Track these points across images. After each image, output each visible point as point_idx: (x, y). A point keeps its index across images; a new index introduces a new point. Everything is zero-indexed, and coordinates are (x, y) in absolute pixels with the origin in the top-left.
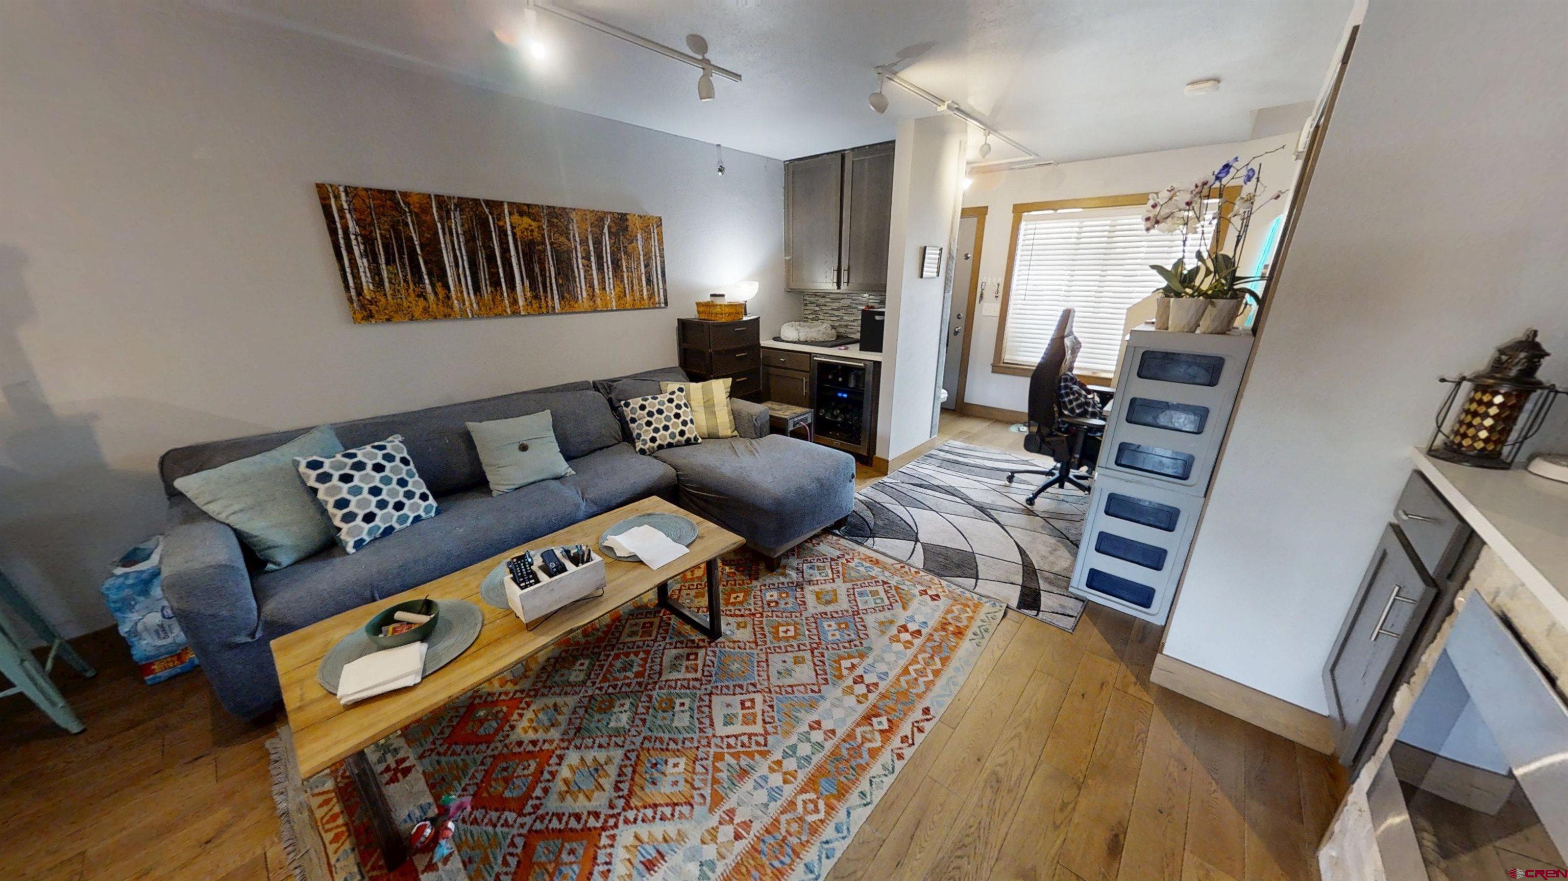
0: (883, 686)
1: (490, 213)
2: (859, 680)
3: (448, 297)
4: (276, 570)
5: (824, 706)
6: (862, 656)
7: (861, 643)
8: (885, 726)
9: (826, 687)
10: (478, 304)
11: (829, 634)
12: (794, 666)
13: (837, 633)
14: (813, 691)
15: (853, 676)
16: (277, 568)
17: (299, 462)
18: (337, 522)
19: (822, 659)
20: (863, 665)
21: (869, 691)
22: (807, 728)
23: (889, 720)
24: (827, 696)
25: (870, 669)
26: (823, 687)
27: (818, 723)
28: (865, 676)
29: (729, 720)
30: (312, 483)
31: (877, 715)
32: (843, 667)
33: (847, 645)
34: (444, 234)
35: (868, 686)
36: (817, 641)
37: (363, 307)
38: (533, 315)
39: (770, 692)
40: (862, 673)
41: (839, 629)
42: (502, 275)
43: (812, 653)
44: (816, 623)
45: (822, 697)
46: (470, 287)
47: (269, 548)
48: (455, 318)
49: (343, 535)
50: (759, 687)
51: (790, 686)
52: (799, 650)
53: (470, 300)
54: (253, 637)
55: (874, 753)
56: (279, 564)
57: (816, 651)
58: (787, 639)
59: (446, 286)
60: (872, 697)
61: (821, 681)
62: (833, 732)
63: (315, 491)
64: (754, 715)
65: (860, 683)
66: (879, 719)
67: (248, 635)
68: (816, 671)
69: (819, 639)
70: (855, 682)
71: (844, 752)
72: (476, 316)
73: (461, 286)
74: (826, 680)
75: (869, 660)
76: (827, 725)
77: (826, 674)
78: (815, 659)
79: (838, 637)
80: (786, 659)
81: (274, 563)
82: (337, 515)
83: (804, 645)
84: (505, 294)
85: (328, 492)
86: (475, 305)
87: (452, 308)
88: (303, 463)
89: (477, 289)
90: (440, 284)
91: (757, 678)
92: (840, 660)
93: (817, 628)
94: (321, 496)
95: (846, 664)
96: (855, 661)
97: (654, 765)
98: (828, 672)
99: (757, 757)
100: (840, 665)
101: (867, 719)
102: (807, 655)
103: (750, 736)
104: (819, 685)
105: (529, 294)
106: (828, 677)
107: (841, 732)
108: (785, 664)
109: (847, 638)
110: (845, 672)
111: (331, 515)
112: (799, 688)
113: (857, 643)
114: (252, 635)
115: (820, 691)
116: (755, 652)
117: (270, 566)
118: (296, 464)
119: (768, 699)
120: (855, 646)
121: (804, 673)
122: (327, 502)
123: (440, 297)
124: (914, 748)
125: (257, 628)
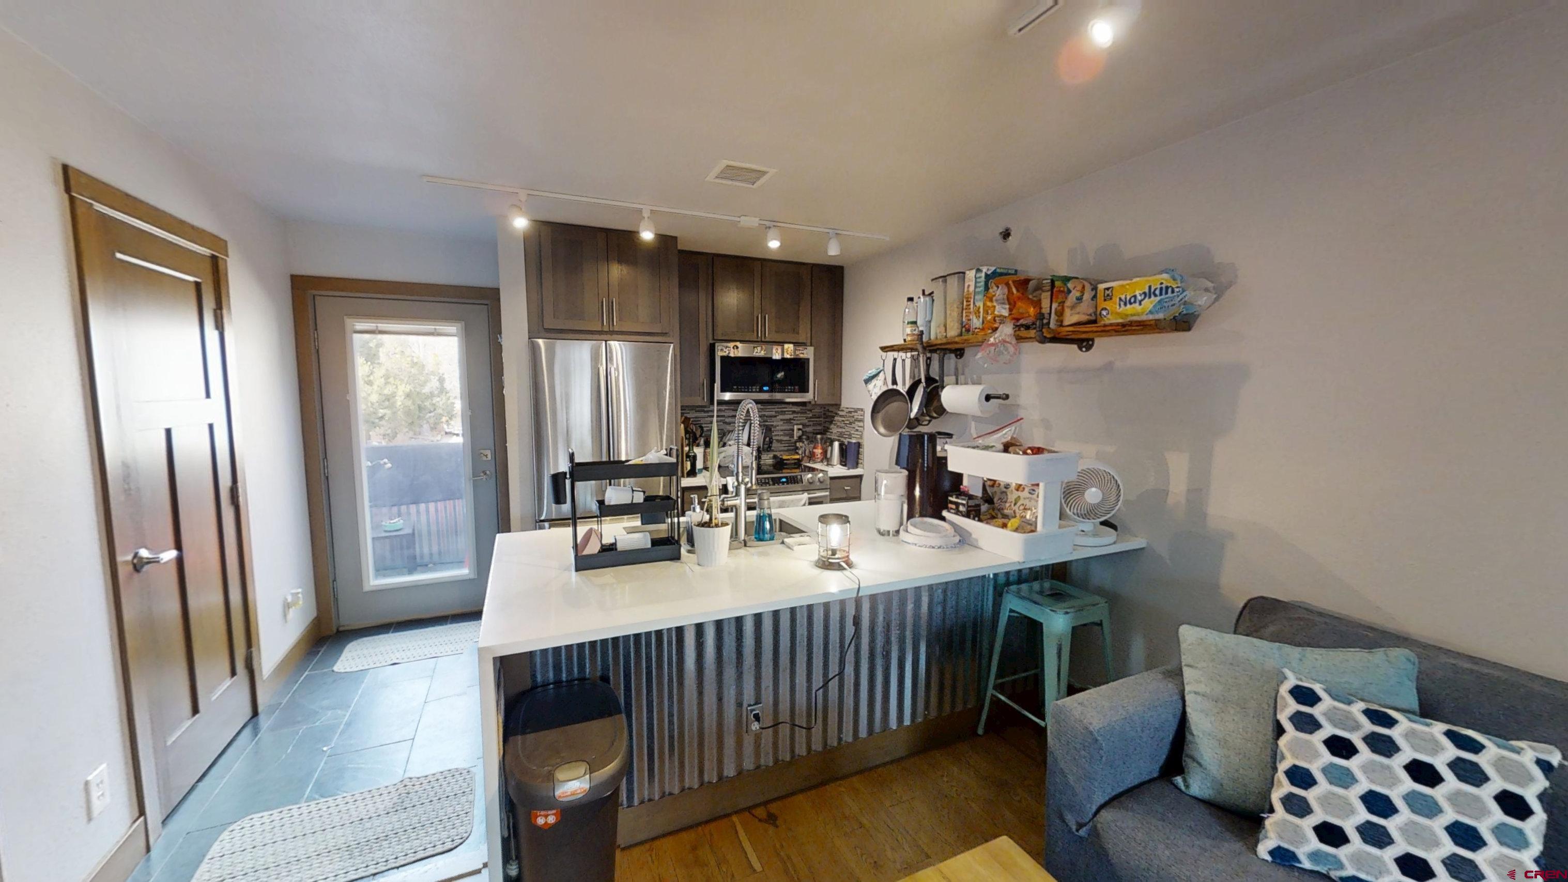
4: (1180, 790)
16: (1183, 788)
17: (1286, 678)
18: (1276, 797)
30: (1284, 718)
47: (1194, 760)
49: (1270, 822)
54: (1077, 828)
56: (1187, 786)
63: (1280, 731)
67: (1076, 824)
81: (1185, 781)
82: (1283, 788)
85: (1295, 746)
88: (1292, 681)
94: (1283, 742)
111: (1275, 779)
117: (1179, 780)
122: (1283, 758)
125: (1085, 825)
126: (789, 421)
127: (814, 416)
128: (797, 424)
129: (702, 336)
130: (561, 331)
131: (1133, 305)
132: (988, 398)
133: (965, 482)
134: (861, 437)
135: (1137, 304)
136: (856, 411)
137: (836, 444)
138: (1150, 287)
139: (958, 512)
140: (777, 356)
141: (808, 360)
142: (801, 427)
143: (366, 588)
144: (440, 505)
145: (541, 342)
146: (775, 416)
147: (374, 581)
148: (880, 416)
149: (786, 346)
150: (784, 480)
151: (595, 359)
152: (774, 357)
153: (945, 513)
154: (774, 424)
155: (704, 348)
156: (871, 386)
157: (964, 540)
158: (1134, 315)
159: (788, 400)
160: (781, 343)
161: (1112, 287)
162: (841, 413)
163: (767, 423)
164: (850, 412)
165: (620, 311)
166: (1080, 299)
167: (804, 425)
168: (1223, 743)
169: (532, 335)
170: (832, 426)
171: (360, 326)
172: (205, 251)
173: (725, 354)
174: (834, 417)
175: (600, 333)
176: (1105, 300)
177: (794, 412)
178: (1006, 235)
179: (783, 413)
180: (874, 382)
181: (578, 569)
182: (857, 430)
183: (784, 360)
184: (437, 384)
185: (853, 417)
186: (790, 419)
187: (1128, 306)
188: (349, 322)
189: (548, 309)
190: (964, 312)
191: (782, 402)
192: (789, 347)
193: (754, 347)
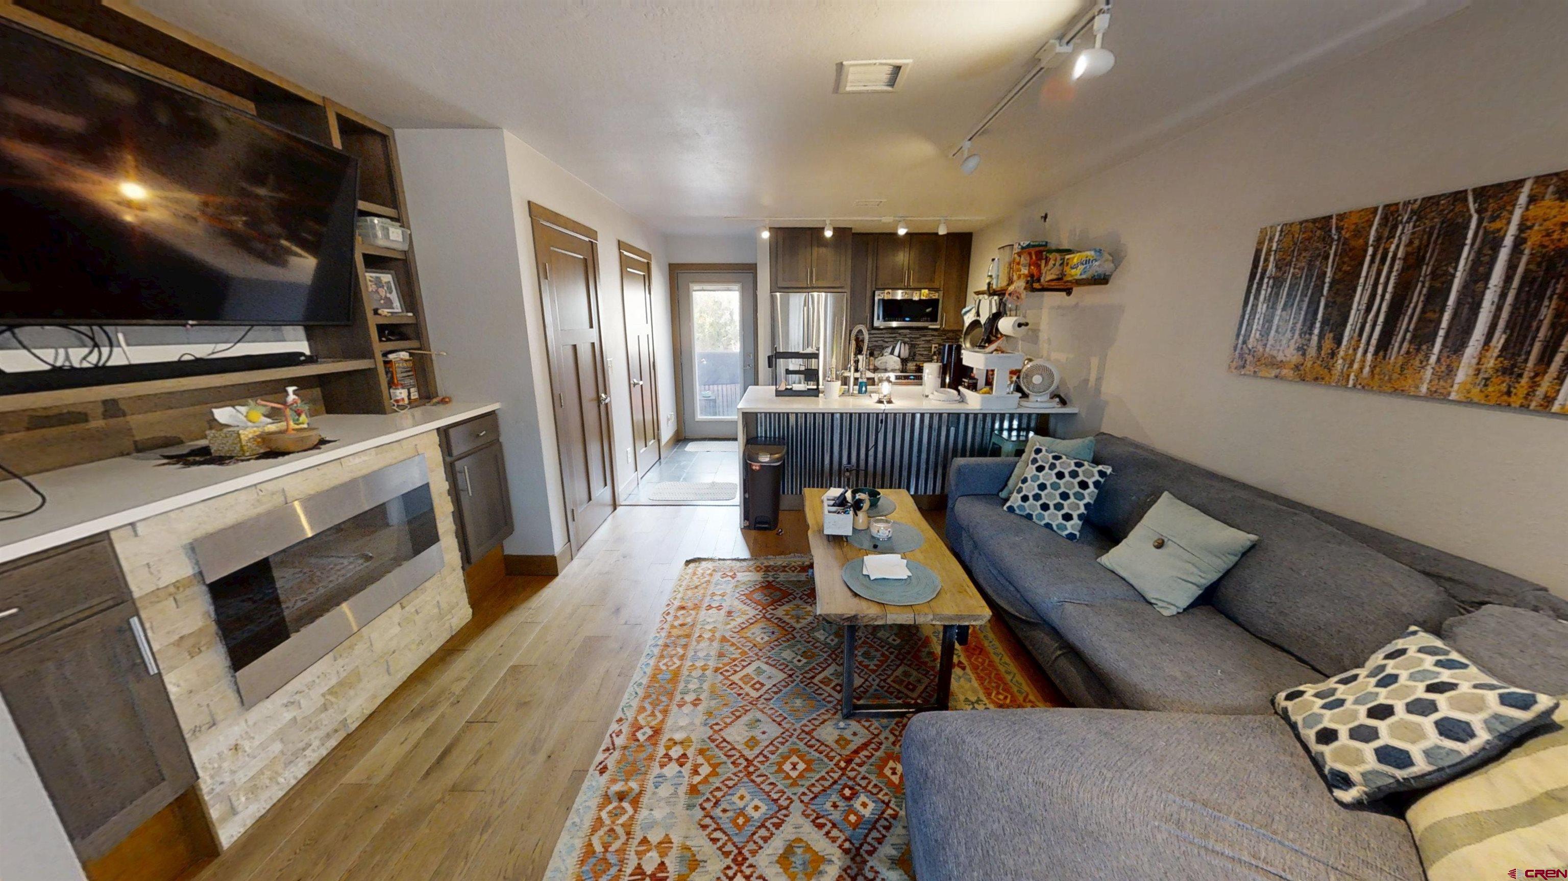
0: (656, 770)
1: (1478, 211)
2: (682, 760)
3: (1333, 354)
5: (699, 719)
6: (693, 790)
7: (704, 809)
8: (639, 735)
9: (708, 735)
10: (1373, 368)
11: (748, 797)
12: (751, 734)
13: (741, 804)
14: (717, 724)
15: (690, 761)
19: (733, 759)
20: (687, 779)
21: (666, 755)
22: (701, 697)
23: (638, 740)
24: (703, 729)
25: (676, 781)
26: (710, 732)
27: (695, 705)
28: (678, 768)
29: (759, 671)
31: (650, 737)
32: (706, 764)
33: (719, 794)
34: (1372, 261)
35: (670, 759)
36: (753, 777)
37: (1241, 356)
38: (1478, 405)
39: (750, 703)
40: (682, 770)
41: (741, 812)
42: (1444, 324)
43: (747, 760)
44: (776, 801)
45: (706, 725)
46: (1374, 341)
48: (1328, 385)
50: (762, 700)
51: (740, 717)
52: (761, 753)
53: (1363, 361)
55: (642, 709)
57: (745, 763)
58: (786, 758)
59: (1338, 341)
60: (661, 751)
61: (716, 736)
62: (680, 706)
64: (746, 683)
65: (680, 757)
66: (647, 736)
68: (728, 743)
69: (753, 781)
70: (684, 755)
71: (664, 699)
72: (1363, 386)
73: (1360, 341)
74: (713, 741)
75: (682, 790)
76: (687, 709)
77: (717, 746)
78: (738, 755)
79: (735, 799)
80: (764, 736)
83: (762, 763)
84: (1433, 359)
86: (1367, 369)
87: (1330, 370)
88: (1037, 446)
89: (1384, 344)
90: (1331, 335)
91: (772, 706)
92: (714, 770)
93: (768, 794)
95: (705, 770)
96: (697, 779)
97: (773, 633)
98: (717, 750)
99: (721, 666)
100: (710, 765)
101: (657, 732)
102: (750, 755)
103: (736, 672)
104: (716, 732)
105: (1490, 363)
106: (712, 745)
107: (674, 708)
108: (762, 730)
109: (724, 805)
110: (700, 760)
112: (731, 720)
113: (708, 805)
115: (711, 728)
116: (798, 726)
117: (1000, 493)
119: (747, 698)
120: (708, 800)
121: (737, 734)
123: (1323, 353)
124: (610, 732)
126: (929, 341)
129: (868, 286)
130: (788, 288)
132: (1020, 325)
133: (975, 371)
135: (1076, 269)
138: (1082, 259)
139: (965, 387)
140: (916, 298)
141: (939, 300)
142: (937, 345)
143: (697, 419)
144: (729, 386)
145: (778, 294)
147: (700, 417)
148: (969, 337)
151: (806, 303)
152: (914, 299)
153: (960, 388)
154: (918, 343)
155: (869, 294)
156: (966, 317)
157: (963, 400)
158: (1075, 276)
160: (920, 289)
163: (913, 342)
165: (817, 275)
166: (1054, 265)
167: (939, 344)
169: (772, 291)
171: (695, 288)
172: (645, 261)
173: (881, 298)
175: (807, 288)
177: (933, 335)
178: (1045, 217)
179: (925, 336)
180: (968, 315)
181: (777, 396)
183: (920, 300)
184: (729, 316)
187: (1073, 270)
188: (691, 285)
189: (780, 278)
190: (1011, 270)
191: (926, 328)
192: (925, 292)
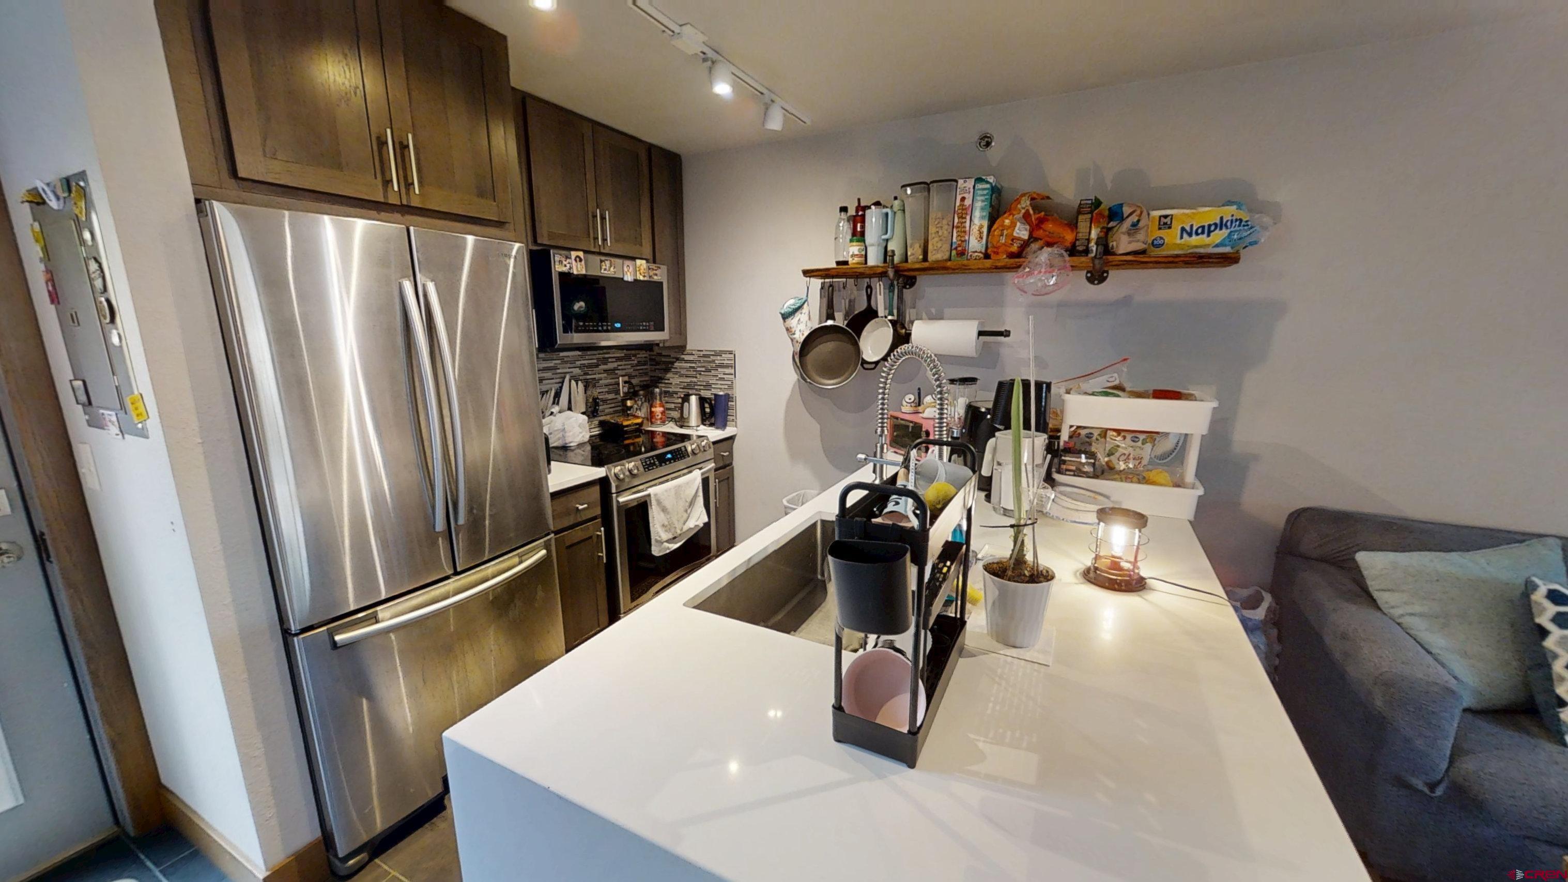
17: (1537, 586)
30: (1544, 620)
54: (1432, 791)
63: (1543, 633)
67: (1427, 784)
88: (1543, 590)
94: (1549, 641)
111: (1554, 677)
114: (1433, 787)
118: (1530, 587)
122: (1555, 656)
125: (1440, 782)
127: (639, 364)
128: (623, 376)
131: (1201, 236)
132: (979, 335)
134: (731, 387)
135: (1205, 235)
136: (718, 353)
137: (693, 399)
138: (1222, 218)
139: (1079, 474)
141: (661, 283)
142: (626, 378)
146: (597, 366)
148: (809, 360)
149: (638, 262)
150: (669, 456)
152: (626, 279)
154: (597, 376)
156: (793, 322)
158: (1201, 247)
159: (604, 344)
160: (628, 258)
161: (1172, 215)
162: (686, 358)
163: (588, 377)
164: (704, 356)
166: (1135, 225)
167: (630, 376)
168: (1465, 654)
170: (669, 375)
173: (565, 269)
174: (673, 363)
176: (1160, 229)
177: (614, 359)
178: (986, 141)
179: (602, 361)
180: (798, 316)
182: (722, 379)
185: (713, 361)
186: (615, 369)
187: (1194, 237)
190: (955, 230)
192: (642, 264)
193: (601, 261)
